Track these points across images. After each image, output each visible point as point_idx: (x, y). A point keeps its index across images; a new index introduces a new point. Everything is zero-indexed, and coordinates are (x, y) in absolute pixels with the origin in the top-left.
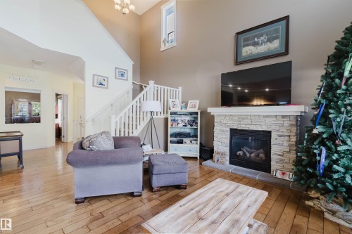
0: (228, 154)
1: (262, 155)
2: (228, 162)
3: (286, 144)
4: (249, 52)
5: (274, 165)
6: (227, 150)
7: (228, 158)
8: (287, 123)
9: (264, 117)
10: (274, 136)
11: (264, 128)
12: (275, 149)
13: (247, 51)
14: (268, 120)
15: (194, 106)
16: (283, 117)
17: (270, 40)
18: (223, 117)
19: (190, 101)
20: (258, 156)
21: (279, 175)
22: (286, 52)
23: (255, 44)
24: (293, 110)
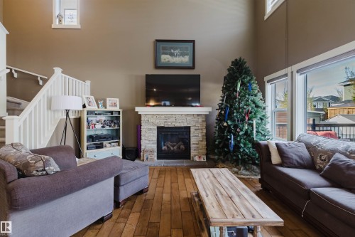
0: (156, 150)
1: (182, 147)
2: (156, 158)
3: (200, 135)
4: (167, 60)
5: (193, 152)
6: (155, 147)
7: (156, 154)
8: (200, 120)
9: (185, 115)
10: (192, 130)
11: (186, 125)
12: (193, 140)
13: (165, 58)
14: (188, 118)
15: (114, 104)
16: (198, 115)
17: (183, 55)
18: (150, 116)
19: (108, 99)
20: (179, 148)
21: (197, 159)
22: (193, 67)
23: (172, 55)
24: (204, 110)
